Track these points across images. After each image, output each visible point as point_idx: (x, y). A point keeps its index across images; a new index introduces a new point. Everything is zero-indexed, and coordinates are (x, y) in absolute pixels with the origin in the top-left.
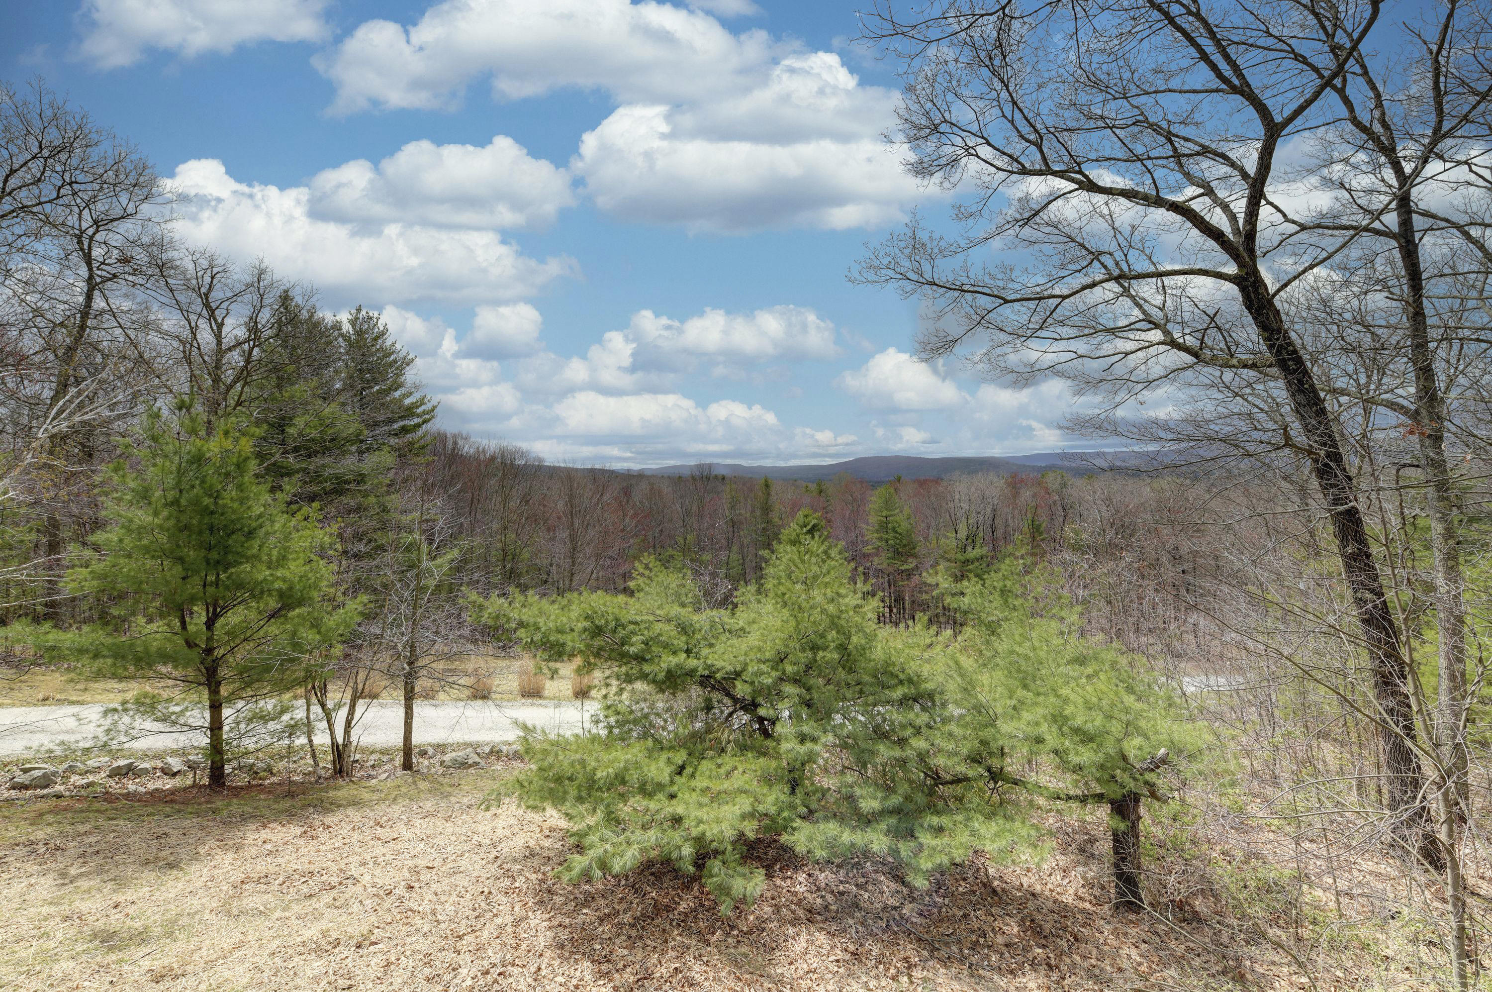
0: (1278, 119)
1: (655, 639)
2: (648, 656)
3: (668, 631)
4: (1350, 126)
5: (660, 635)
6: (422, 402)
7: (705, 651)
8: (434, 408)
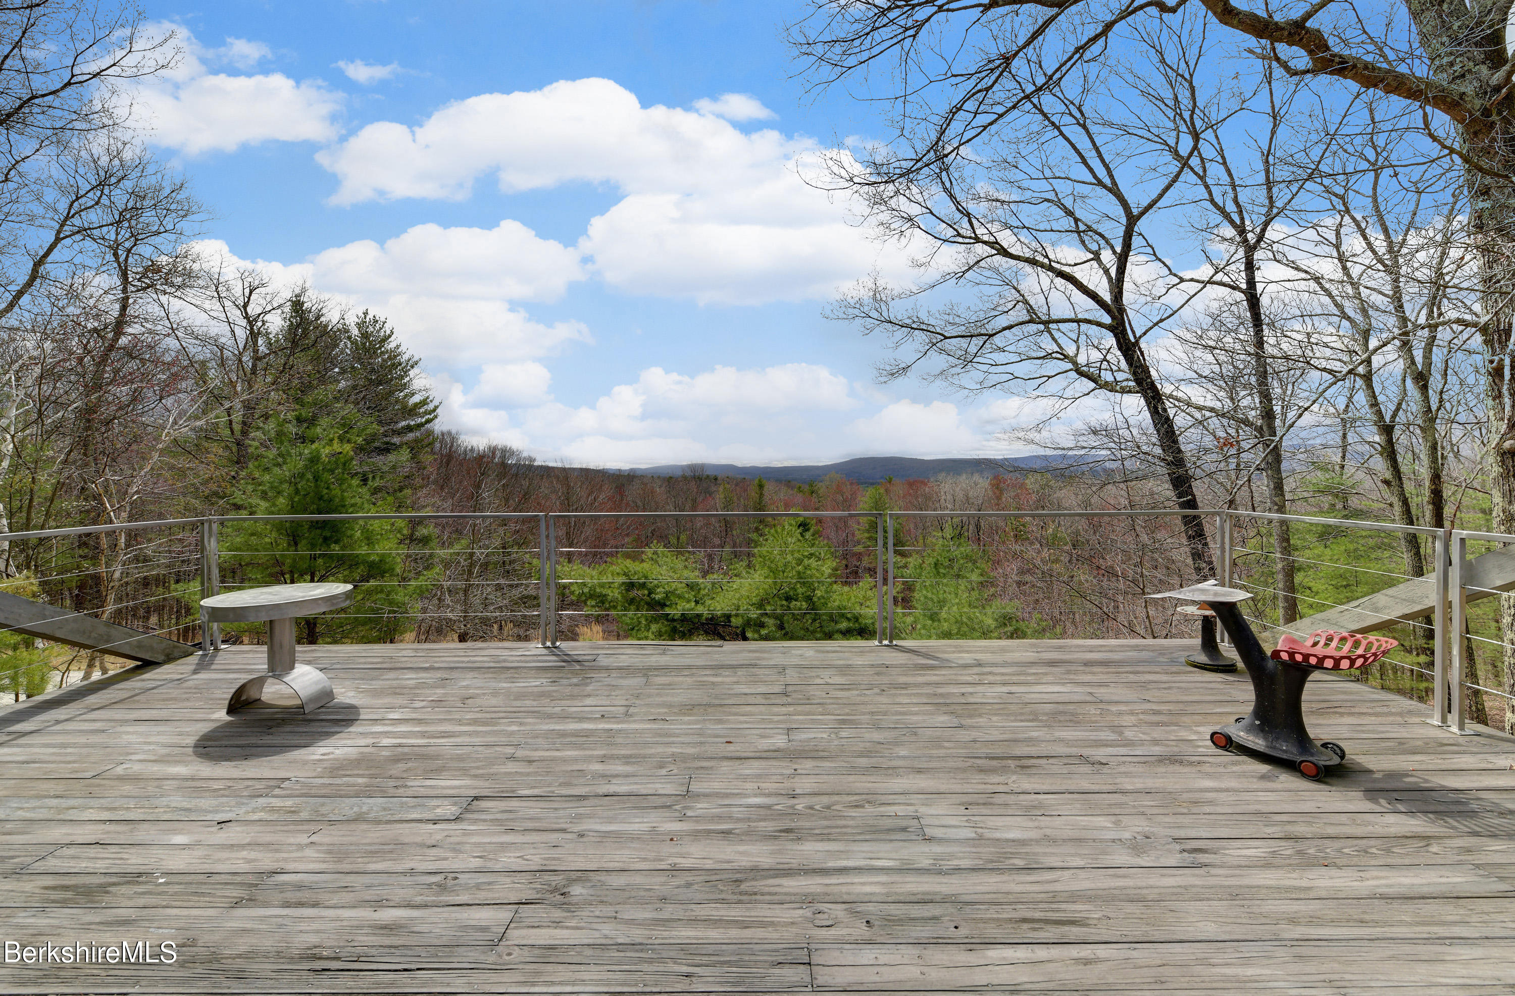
0: (1135, 212)
1: (672, 593)
2: (668, 603)
3: (681, 588)
4: (1208, 205)
5: (676, 590)
6: (424, 402)
7: (708, 602)
8: (436, 407)
